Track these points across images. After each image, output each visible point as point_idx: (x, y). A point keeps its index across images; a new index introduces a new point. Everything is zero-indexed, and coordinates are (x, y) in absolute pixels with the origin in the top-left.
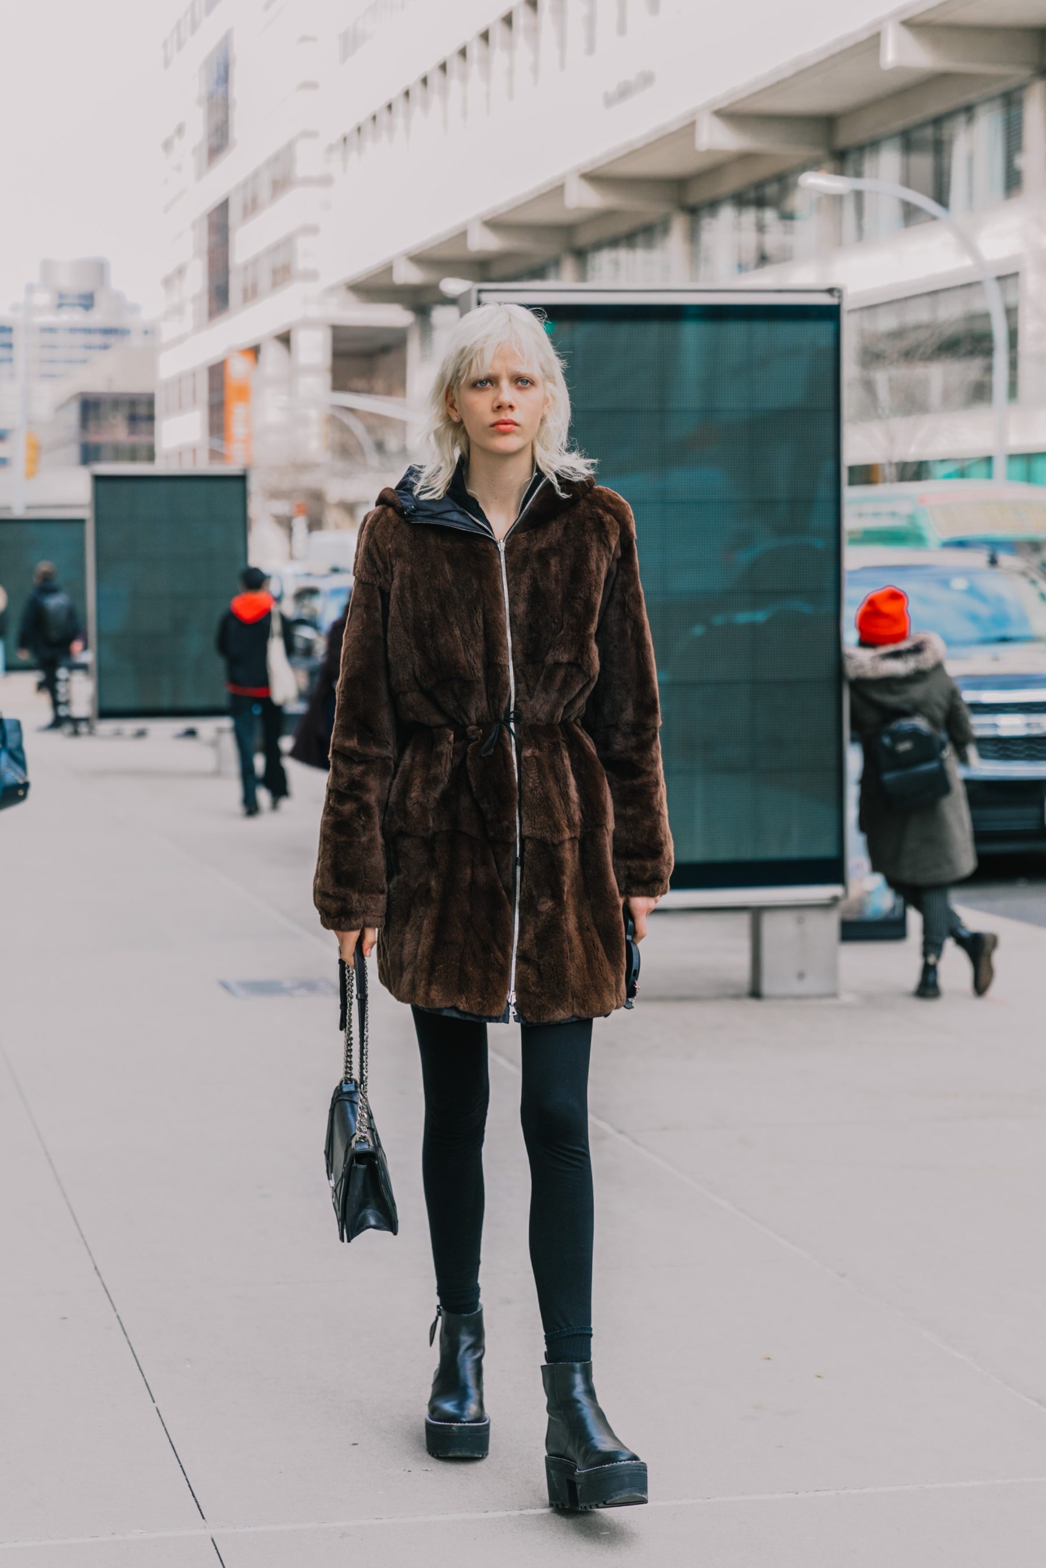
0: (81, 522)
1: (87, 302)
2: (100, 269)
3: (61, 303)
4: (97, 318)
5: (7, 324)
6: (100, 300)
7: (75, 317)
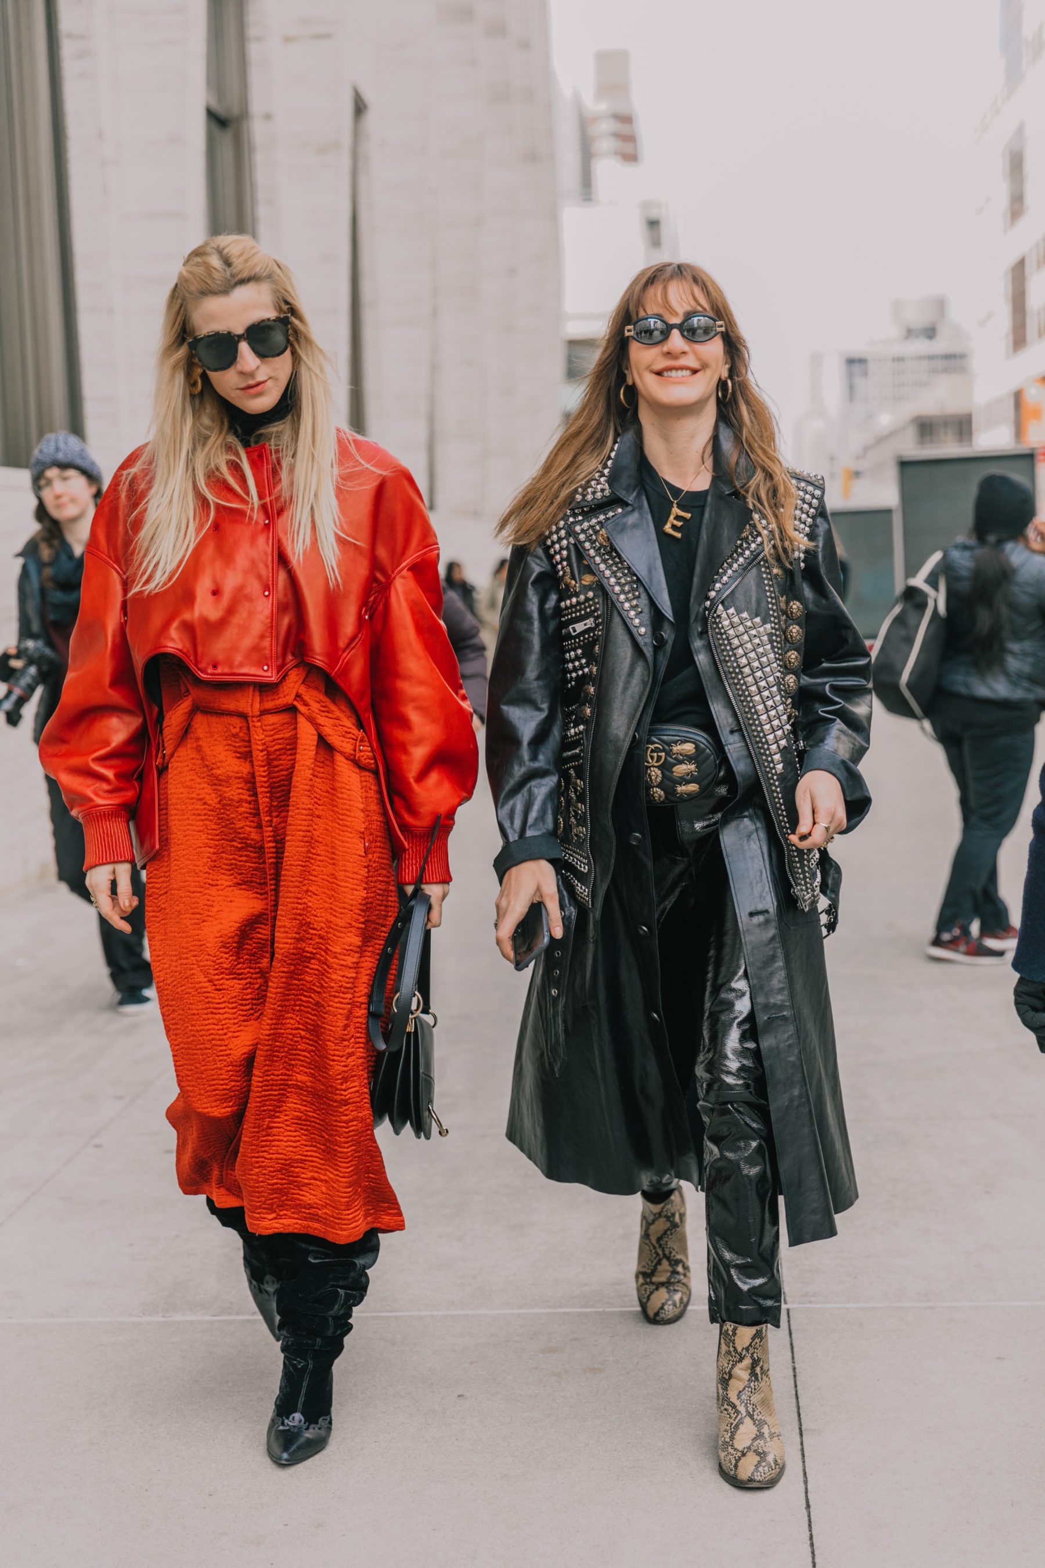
0: (888, 512)
1: (930, 333)
2: (940, 305)
3: (910, 333)
4: (939, 346)
5: (862, 356)
6: (942, 331)
7: (921, 346)
